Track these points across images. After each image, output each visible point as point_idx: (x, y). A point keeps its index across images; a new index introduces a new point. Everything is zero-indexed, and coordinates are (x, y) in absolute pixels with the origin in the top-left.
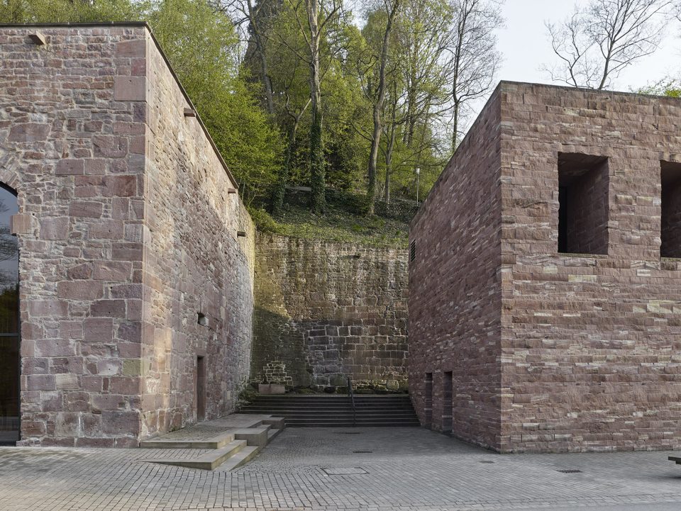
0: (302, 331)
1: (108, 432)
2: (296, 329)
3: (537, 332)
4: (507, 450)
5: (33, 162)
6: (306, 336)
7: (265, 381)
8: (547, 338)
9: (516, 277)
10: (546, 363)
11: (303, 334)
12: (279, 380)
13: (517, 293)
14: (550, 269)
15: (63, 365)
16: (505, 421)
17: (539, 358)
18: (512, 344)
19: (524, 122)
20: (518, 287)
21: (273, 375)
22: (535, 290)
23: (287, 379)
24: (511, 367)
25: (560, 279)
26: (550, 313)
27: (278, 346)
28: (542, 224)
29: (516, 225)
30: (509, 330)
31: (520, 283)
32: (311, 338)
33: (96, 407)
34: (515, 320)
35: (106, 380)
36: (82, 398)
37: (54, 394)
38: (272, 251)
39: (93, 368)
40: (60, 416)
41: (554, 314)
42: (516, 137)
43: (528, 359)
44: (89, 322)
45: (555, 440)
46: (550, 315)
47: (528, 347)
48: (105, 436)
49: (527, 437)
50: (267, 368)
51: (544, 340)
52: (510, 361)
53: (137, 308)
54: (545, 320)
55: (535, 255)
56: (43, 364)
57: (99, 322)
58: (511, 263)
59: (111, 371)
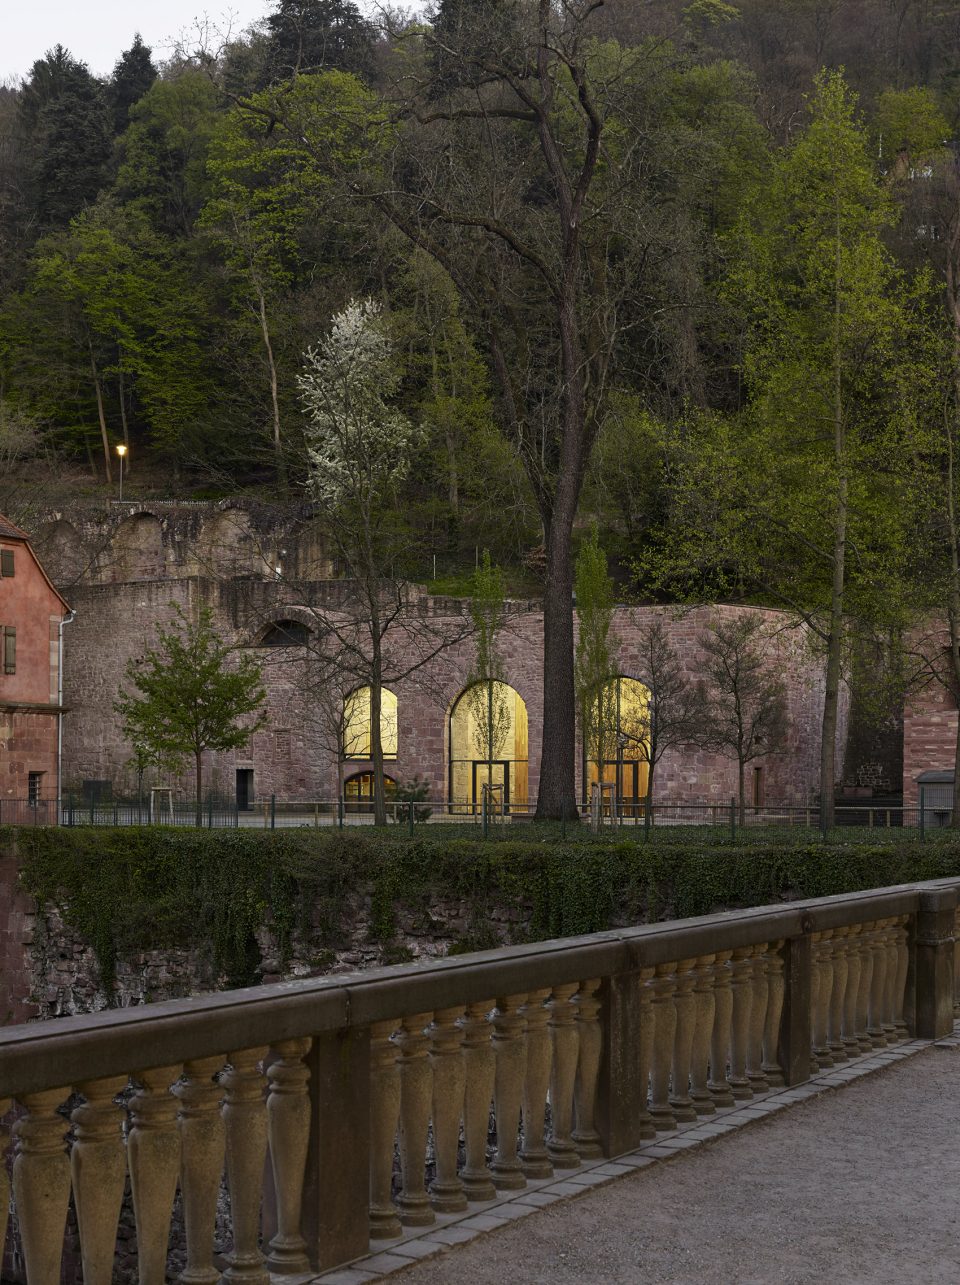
3: (926, 757)
7: (859, 784)
9: (914, 725)
12: (875, 783)
13: (914, 735)
14: (936, 719)
15: (671, 777)
18: (911, 765)
20: (915, 731)
21: (868, 778)
22: (925, 732)
23: (883, 781)
24: (910, 779)
25: (942, 725)
27: (875, 747)
30: (909, 758)
31: (916, 728)
34: (912, 751)
35: (691, 785)
36: (680, 794)
37: (667, 792)
39: (685, 779)
43: (920, 774)
44: (683, 755)
50: (861, 771)
52: (909, 775)
54: (932, 750)
55: (926, 711)
56: (662, 776)
58: (910, 716)
59: (693, 780)
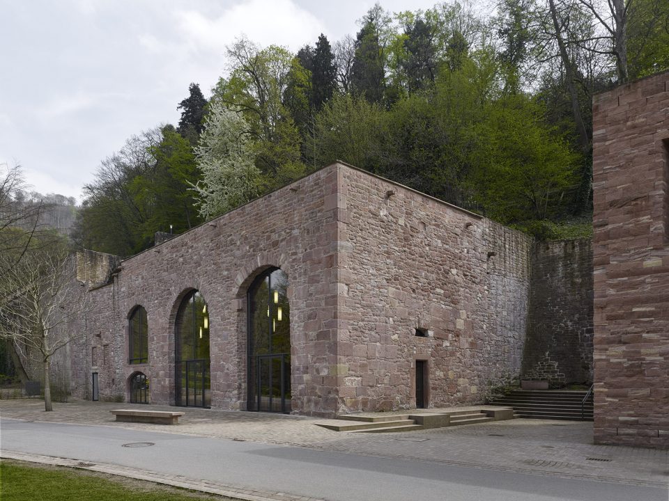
0: (578, 329)
1: (324, 409)
2: (571, 328)
3: (636, 327)
4: (601, 442)
5: (294, 257)
6: (582, 334)
8: (648, 332)
9: (611, 276)
10: (647, 358)
11: (579, 332)
12: (551, 377)
13: (612, 292)
14: (652, 262)
15: (306, 369)
16: (598, 414)
17: (639, 352)
18: (606, 341)
19: (619, 124)
20: (613, 286)
21: (544, 372)
22: (633, 286)
23: (558, 376)
24: (605, 363)
25: (665, 271)
26: (652, 307)
27: (551, 346)
28: (641, 218)
29: (610, 227)
30: (603, 327)
31: (616, 281)
32: (587, 335)
33: (319, 394)
34: (609, 318)
35: (323, 377)
36: (314, 388)
37: (303, 386)
38: (548, 257)
39: (318, 371)
40: (305, 399)
41: (656, 307)
42: (610, 142)
43: (625, 355)
44: (316, 343)
45: (659, 436)
46: (653, 309)
47: (625, 343)
48: (323, 411)
49: (622, 431)
50: (538, 366)
51: (645, 335)
52: (604, 357)
53: (335, 334)
54: (644, 315)
55: (633, 252)
56: (299, 369)
57: (320, 344)
58: (604, 263)
59: (324, 373)
